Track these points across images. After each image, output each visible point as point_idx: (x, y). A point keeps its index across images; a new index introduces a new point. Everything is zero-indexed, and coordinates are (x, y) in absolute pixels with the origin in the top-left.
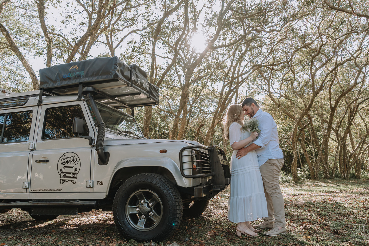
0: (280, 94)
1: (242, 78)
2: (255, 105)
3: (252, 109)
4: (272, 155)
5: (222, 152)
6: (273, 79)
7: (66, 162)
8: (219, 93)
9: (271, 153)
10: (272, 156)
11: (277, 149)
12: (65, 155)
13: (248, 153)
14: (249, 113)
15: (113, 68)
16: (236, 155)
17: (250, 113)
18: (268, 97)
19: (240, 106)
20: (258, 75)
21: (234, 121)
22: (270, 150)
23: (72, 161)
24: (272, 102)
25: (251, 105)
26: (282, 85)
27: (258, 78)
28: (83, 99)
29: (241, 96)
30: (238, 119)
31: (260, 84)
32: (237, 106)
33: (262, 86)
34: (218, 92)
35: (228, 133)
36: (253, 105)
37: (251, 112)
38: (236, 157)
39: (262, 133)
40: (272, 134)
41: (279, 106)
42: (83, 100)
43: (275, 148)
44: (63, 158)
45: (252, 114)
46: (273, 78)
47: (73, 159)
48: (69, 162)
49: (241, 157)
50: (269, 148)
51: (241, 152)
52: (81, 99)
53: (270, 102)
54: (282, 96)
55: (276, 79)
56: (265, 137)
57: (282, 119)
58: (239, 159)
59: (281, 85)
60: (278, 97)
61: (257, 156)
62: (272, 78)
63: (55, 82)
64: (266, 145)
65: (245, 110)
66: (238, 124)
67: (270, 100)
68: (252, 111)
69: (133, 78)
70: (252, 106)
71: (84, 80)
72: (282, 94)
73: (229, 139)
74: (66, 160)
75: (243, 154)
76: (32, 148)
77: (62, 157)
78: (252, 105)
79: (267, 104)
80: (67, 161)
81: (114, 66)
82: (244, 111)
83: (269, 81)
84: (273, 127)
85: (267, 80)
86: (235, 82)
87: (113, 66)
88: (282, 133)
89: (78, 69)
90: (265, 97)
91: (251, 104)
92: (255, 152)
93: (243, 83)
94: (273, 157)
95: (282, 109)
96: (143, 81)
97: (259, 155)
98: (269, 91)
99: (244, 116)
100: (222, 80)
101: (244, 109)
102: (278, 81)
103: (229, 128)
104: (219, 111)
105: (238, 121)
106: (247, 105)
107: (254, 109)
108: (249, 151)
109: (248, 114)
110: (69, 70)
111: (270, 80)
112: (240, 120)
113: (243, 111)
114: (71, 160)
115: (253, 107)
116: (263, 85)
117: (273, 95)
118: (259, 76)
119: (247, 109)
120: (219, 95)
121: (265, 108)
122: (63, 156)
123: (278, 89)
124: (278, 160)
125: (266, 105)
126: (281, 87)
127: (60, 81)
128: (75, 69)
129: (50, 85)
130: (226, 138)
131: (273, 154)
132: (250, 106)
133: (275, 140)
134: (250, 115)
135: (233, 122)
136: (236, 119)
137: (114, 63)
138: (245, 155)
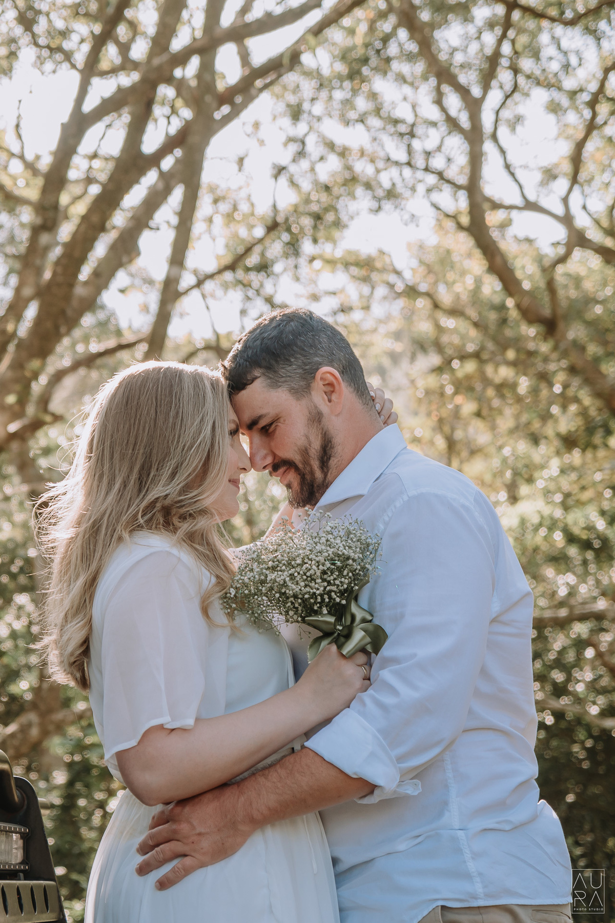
0: (567, 220)
1: (245, 57)
2: (345, 391)
3: (316, 418)
4: (472, 866)
5: (16, 795)
6: (516, 88)
8: (31, 167)
9: (458, 851)
10: (467, 876)
11: (519, 815)
13: (246, 836)
14: (289, 452)
16: (144, 849)
17: (297, 458)
18: (463, 243)
19: (214, 384)
20: (386, 39)
21: (150, 525)
22: (453, 817)
24: (491, 287)
25: (307, 388)
26: (590, 147)
27: (388, 60)
29: (224, 207)
30: (179, 504)
31: (396, 122)
32: (187, 384)
33: (412, 135)
34: (22, 157)
35: (78, 637)
36: (330, 389)
37: (305, 452)
38: (143, 870)
39: (394, 660)
40: (484, 673)
41: (550, 327)
43: (501, 806)
45: (316, 464)
46: (516, 70)
49: (187, 871)
50: (445, 804)
51: (184, 827)
53: (478, 282)
54: (578, 239)
55: (538, 83)
56: (415, 695)
57: (569, 442)
58: (163, 885)
59: (580, 146)
60: (550, 253)
61: (335, 861)
62: (505, 76)
64: (420, 773)
65: (251, 425)
66: (185, 557)
67: (477, 265)
68: (316, 445)
70: (318, 397)
72: (582, 221)
73: (84, 683)
75: (205, 844)
78: (318, 386)
79: (445, 297)
82: (244, 441)
83: (474, 106)
84: (496, 608)
85: (463, 91)
86: (180, 85)
88: (559, 560)
90: (432, 240)
91: (309, 374)
92: (316, 827)
93: (249, 99)
94: (479, 888)
95: (575, 358)
97: (348, 860)
98: (473, 187)
99: (235, 482)
100: (68, 56)
101: (247, 417)
102: (554, 108)
103: (92, 583)
104: (18, 346)
105: (185, 527)
106: (275, 384)
107: (338, 426)
108: (259, 822)
109: (279, 465)
111: (486, 87)
112: (202, 523)
113: (234, 433)
115: (324, 407)
116: (419, 131)
117: (504, 225)
118: (393, 49)
119: (276, 420)
120: (33, 193)
121: (424, 327)
123: (550, 175)
124: (521, 913)
125: (436, 306)
126: (576, 160)
130: (60, 676)
131: (476, 856)
132: (302, 390)
133: (506, 725)
134: (292, 476)
135: (134, 527)
136: (167, 512)
138: (222, 852)
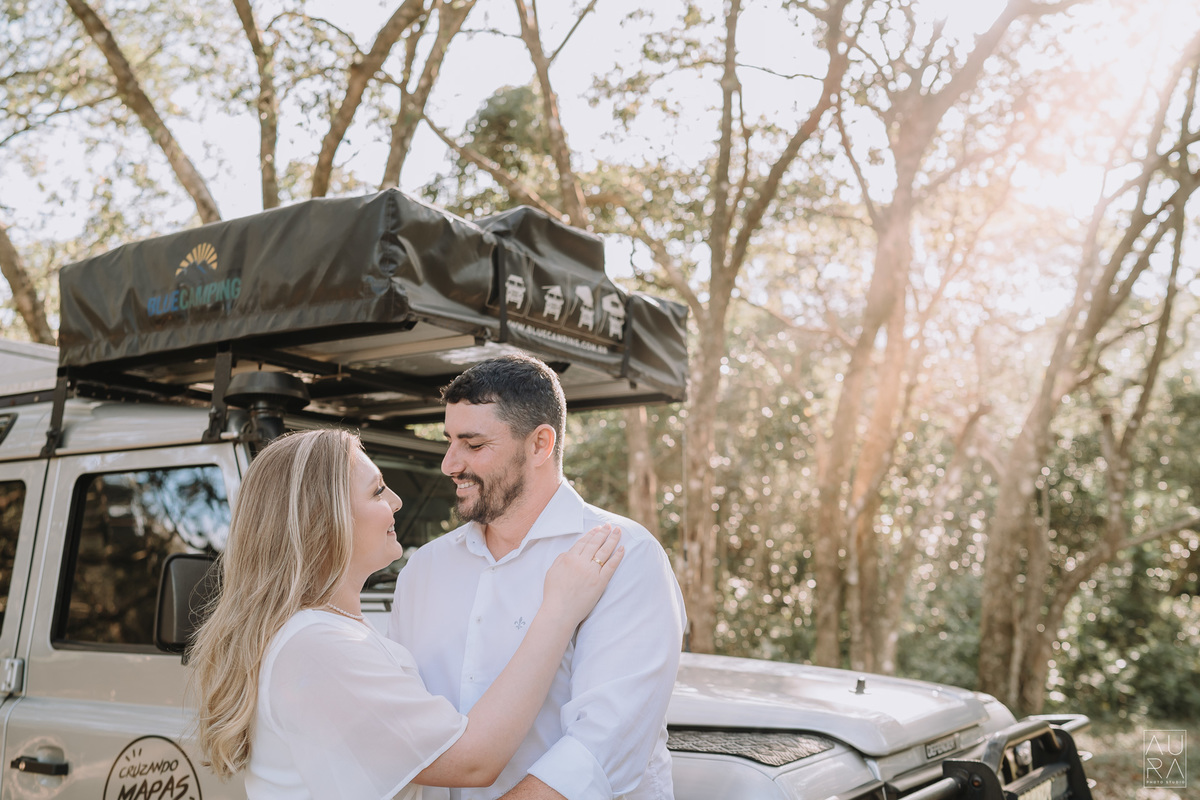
7: (140, 792)
12: (136, 746)
15: (376, 257)
23: (166, 788)
28: (233, 432)
42: (235, 442)
44: (128, 765)
47: (171, 780)
48: (152, 791)
52: (224, 435)
63: (116, 336)
69: (510, 288)
71: (239, 329)
74: (139, 781)
76: (9, 685)
77: (123, 762)
80: (145, 784)
81: (383, 249)
87: (377, 247)
89: (214, 266)
96: (584, 293)
110: (178, 271)
114: (160, 783)
122: (129, 752)
127: (137, 331)
128: (204, 264)
129: (101, 351)
137: (381, 230)
